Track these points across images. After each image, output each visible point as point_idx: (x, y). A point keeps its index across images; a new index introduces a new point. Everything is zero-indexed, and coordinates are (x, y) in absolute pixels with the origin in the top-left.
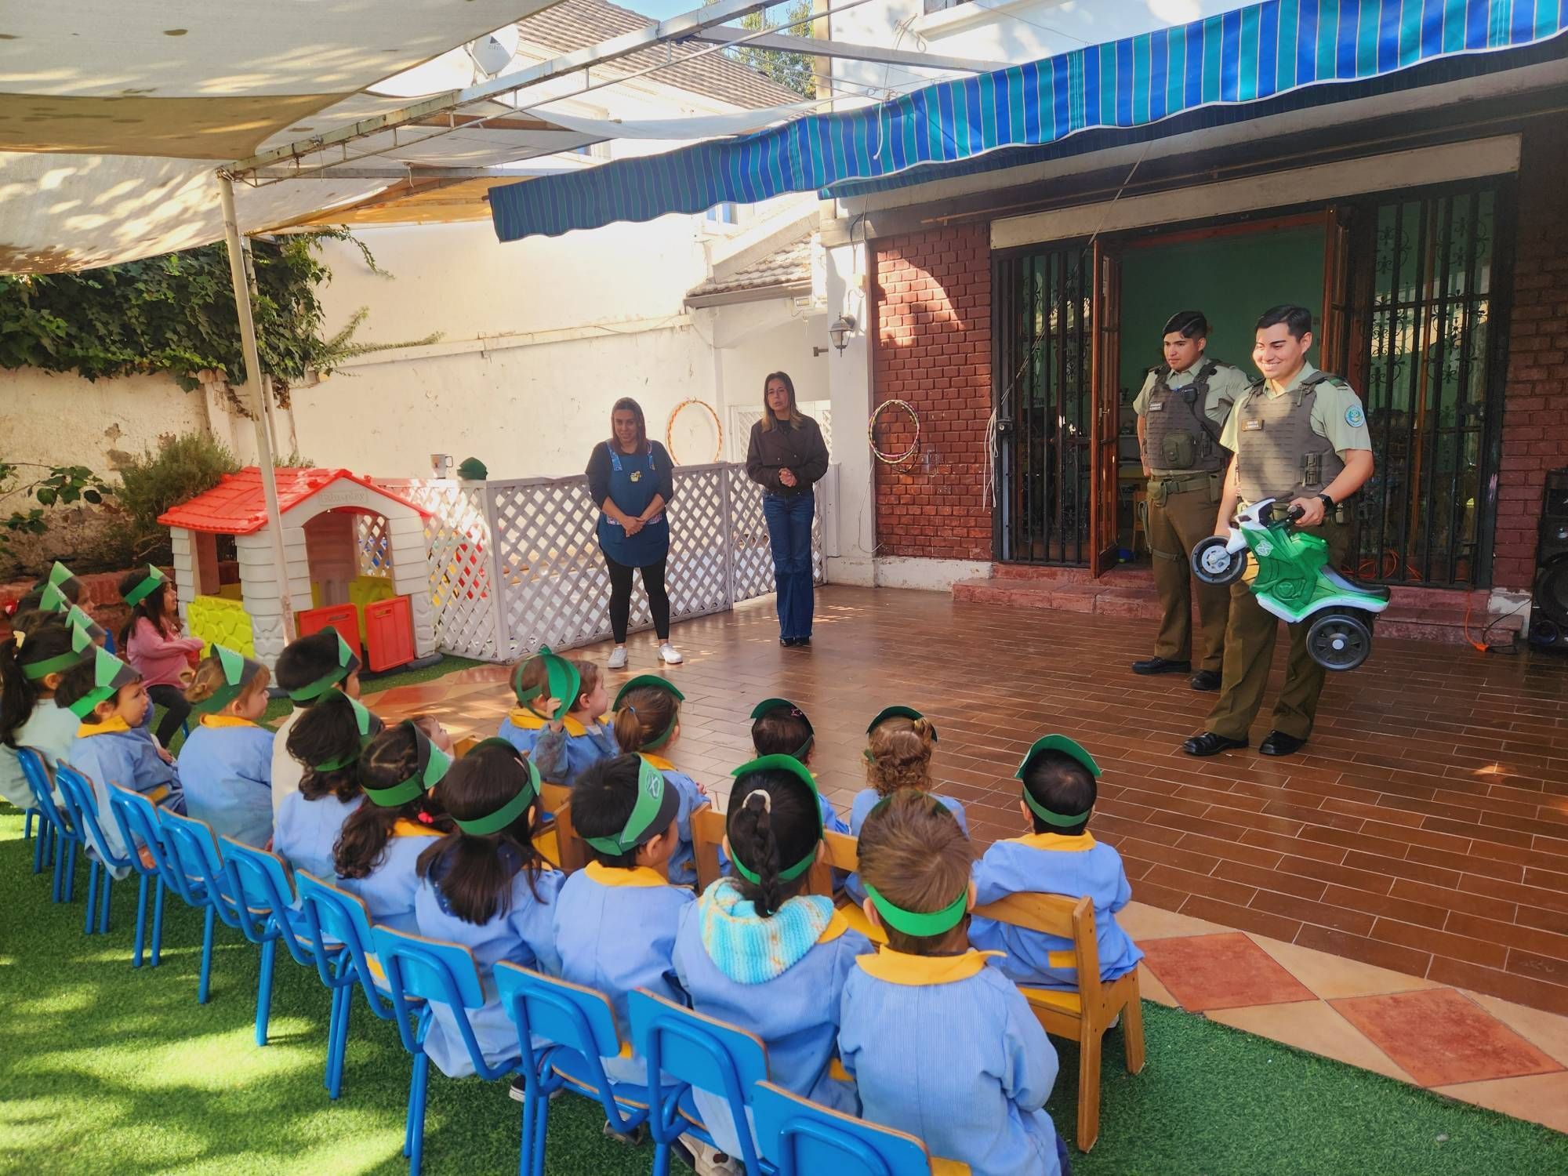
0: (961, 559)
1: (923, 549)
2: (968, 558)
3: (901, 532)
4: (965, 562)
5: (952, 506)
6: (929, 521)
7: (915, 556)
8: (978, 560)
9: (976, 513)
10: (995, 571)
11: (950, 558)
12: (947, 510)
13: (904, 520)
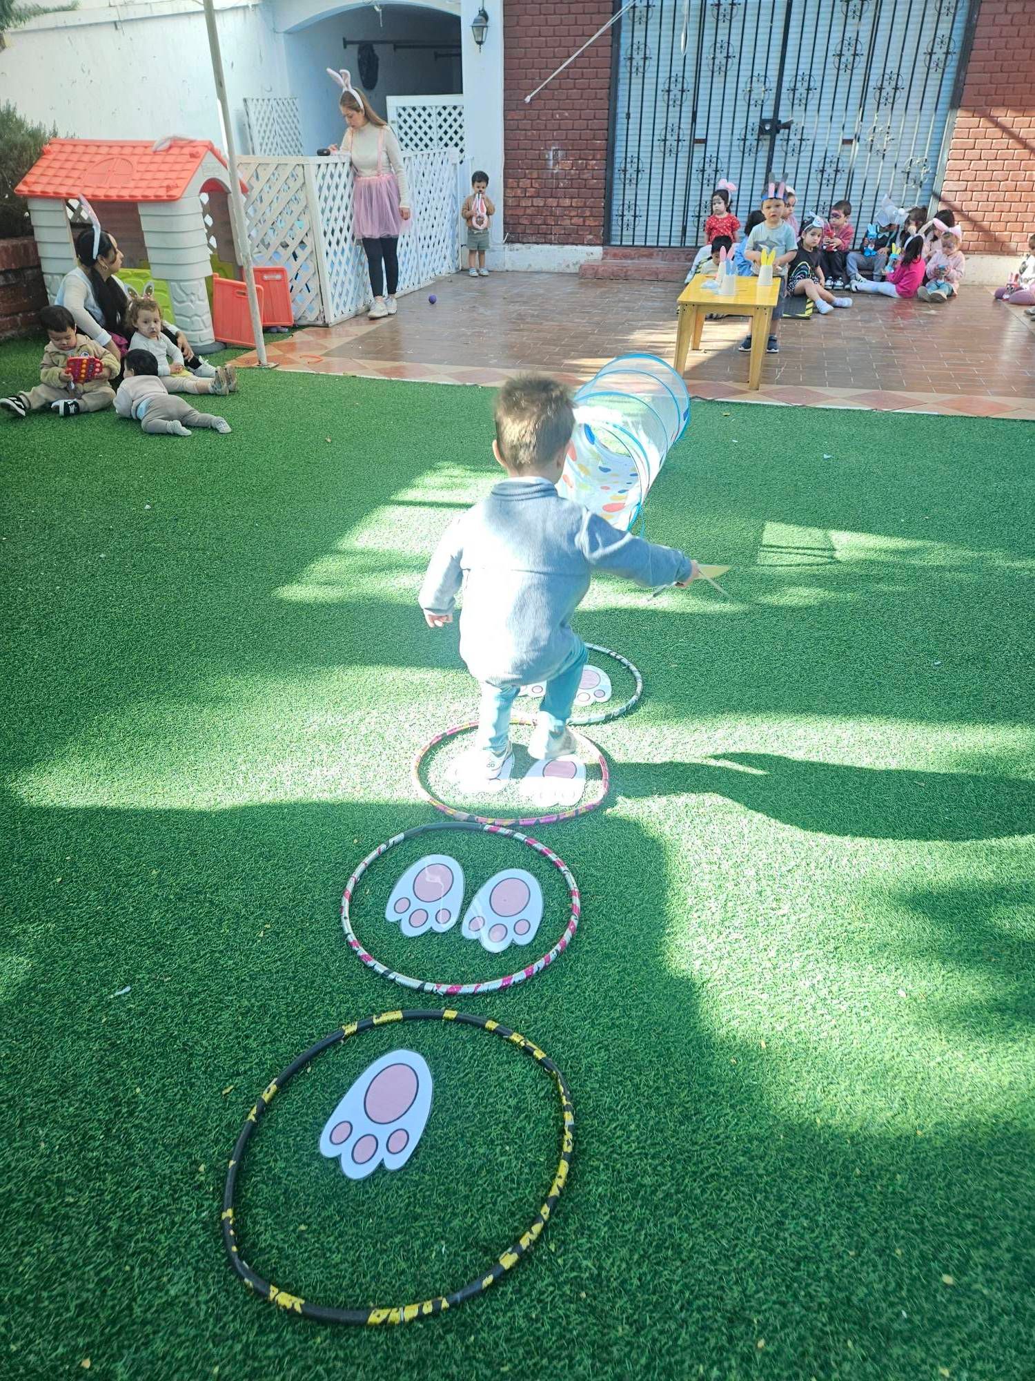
0: (577, 244)
1: (544, 237)
2: (583, 244)
3: (526, 222)
4: (580, 248)
5: (572, 198)
6: (551, 211)
7: (538, 243)
8: (591, 245)
9: (592, 205)
10: (605, 254)
11: (567, 244)
12: (567, 202)
13: (529, 211)
